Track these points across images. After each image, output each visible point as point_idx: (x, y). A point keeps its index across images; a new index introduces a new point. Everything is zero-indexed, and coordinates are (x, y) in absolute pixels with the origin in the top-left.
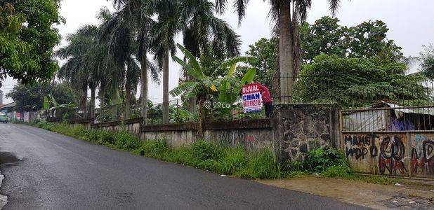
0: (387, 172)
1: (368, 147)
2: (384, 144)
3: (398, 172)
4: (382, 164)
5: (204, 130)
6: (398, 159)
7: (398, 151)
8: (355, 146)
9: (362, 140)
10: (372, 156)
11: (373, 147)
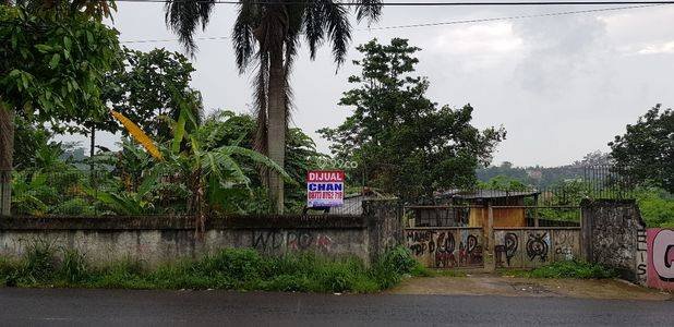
0: (441, 265)
1: (427, 243)
2: (440, 240)
3: (450, 264)
4: (438, 258)
5: (208, 229)
6: (450, 252)
7: (450, 245)
8: (417, 243)
9: (422, 236)
10: (431, 251)
11: (432, 243)
